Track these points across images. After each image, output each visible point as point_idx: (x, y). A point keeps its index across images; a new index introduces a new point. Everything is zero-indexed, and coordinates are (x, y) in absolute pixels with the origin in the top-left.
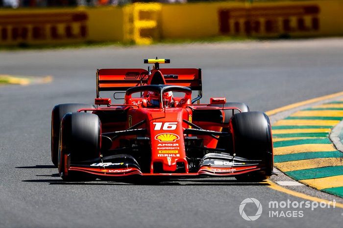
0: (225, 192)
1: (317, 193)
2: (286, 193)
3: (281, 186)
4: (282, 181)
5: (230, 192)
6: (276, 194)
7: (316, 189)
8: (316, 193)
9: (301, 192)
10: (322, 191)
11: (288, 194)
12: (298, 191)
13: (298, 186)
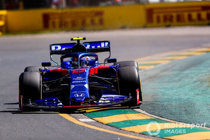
0: (47, 126)
1: (104, 126)
2: (84, 126)
3: (81, 122)
4: (82, 118)
5: (50, 126)
6: (78, 127)
7: (103, 123)
8: (102, 126)
9: (93, 125)
10: (106, 125)
11: (86, 127)
12: (92, 125)
13: (91, 122)
